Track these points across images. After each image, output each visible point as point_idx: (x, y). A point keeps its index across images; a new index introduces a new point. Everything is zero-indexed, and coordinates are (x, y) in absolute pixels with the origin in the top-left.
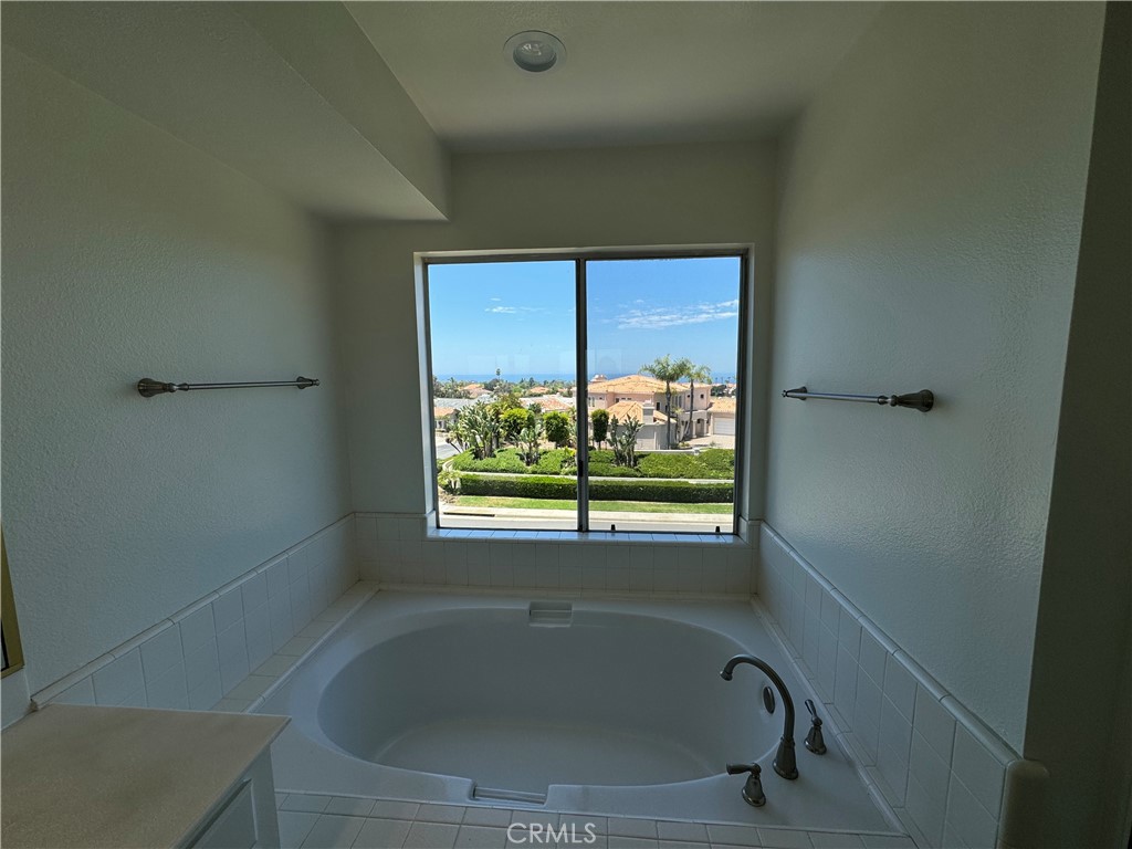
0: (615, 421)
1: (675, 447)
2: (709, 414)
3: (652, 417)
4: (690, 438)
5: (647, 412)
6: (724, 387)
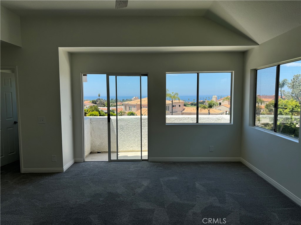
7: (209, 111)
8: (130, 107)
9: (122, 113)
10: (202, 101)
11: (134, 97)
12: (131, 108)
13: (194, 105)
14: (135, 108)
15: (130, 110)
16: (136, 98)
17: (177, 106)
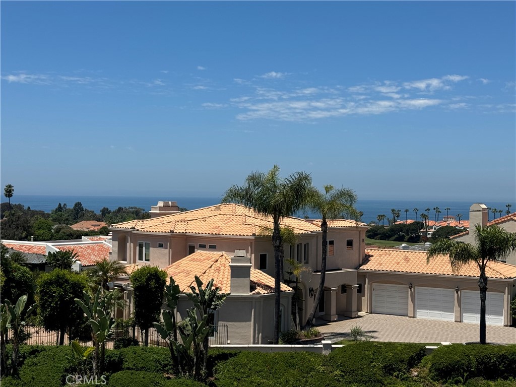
0: (175, 288)
1: (291, 338)
2: (363, 276)
3: (246, 282)
4: (325, 321)
5: (239, 273)
6: (418, 226)
7: (482, 268)
8: (141, 246)
9: (105, 273)
10: (409, 221)
11: (161, 204)
12: (147, 249)
13: (381, 239)
14: (167, 251)
15: (141, 259)
16: (166, 207)
17: (340, 245)
